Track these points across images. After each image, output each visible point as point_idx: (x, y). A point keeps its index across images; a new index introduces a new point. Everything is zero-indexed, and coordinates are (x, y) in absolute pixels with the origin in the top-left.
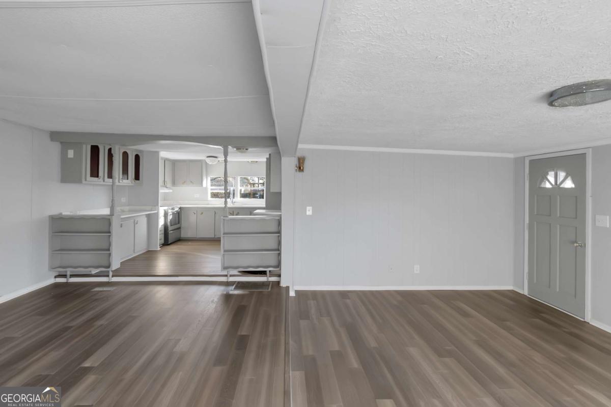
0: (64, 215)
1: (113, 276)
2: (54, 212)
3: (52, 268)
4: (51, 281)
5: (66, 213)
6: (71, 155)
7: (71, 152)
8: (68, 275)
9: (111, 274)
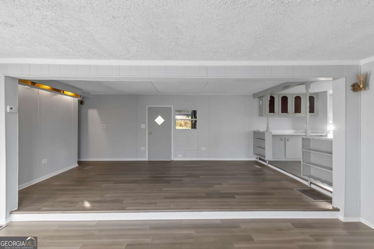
1: (268, 163)
2: (256, 129)
3: (254, 154)
4: (254, 159)
6: (261, 104)
7: (261, 101)
8: (258, 158)
9: (268, 162)
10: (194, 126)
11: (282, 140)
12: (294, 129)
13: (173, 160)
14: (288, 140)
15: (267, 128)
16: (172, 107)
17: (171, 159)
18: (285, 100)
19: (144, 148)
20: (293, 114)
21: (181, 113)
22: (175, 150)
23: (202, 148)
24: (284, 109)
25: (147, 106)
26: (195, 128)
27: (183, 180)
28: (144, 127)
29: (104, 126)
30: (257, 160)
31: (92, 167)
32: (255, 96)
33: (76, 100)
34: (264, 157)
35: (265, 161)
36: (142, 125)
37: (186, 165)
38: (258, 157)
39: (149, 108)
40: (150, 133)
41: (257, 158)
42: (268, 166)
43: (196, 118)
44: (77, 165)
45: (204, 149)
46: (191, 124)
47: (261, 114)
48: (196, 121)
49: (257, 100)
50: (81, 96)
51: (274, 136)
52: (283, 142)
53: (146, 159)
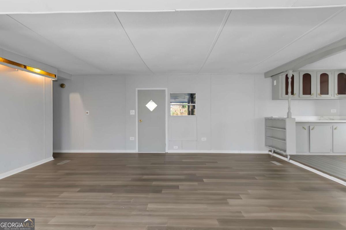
0: (274, 118)
1: (290, 159)
2: (269, 116)
3: (266, 145)
4: (266, 152)
5: (275, 116)
6: (275, 84)
7: (275, 82)
8: (273, 152)
9: (289, 157)
10: (191, 112)
11: (306, 130)
12: (316, 115)
13: (167, 153)
14: (312, 129)
15: (288, 113)
16: (166, 89)
17: (165, 150)
18: (307, 78)
19: (134, 138)
20: (318, 96)
21: (177, 100)
22: (169, 141)
23: (202, 138)
24: (307, 90)
25: (137, 89)
26: (193, 114)
27: (180, 187)
28: (134, 114)
29: (87, 113)
30: (270, 153)
31: (68, 161)
32: (267, 75)
33: (50, 80)
34: (285, 151)
35: (286, 156)
36: (131, 111)
37: (183, 161)
38: (273, 149)
39: (138, 90)
40: (140, 121)
41: (271, 151)
42: (289, 162)
43: (194, 103)
44: (52, 159)
45: (204, 139)
46: (187, 111)
47: (275, 97)
48: (194, 107)
49: (269, 80)
50: (55, 76)
51: (298, 123)
52: (306, 131)
53: (136, 151)
